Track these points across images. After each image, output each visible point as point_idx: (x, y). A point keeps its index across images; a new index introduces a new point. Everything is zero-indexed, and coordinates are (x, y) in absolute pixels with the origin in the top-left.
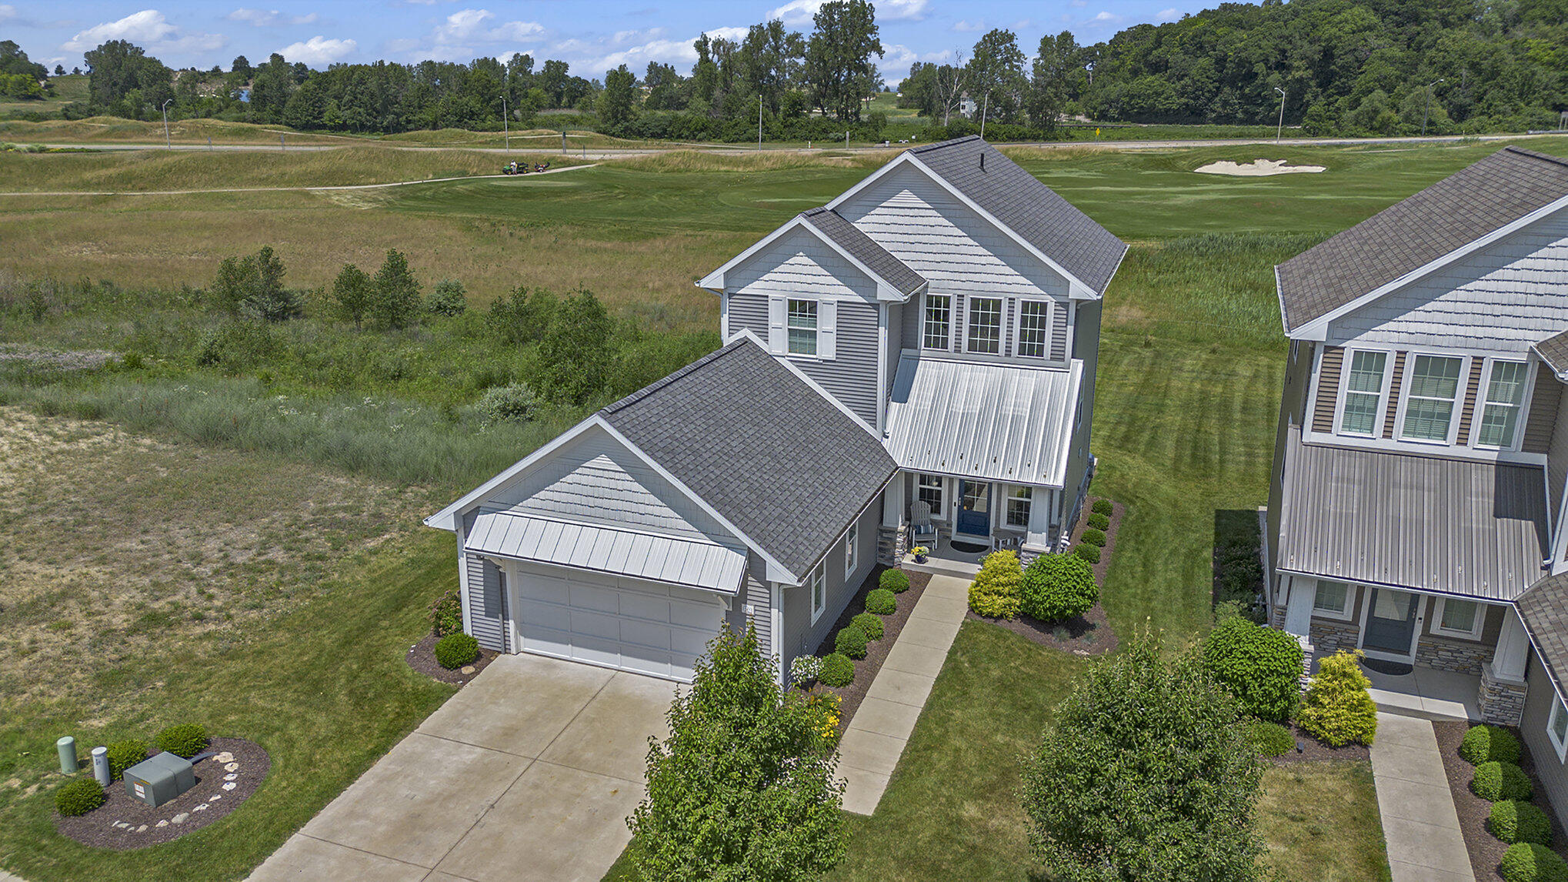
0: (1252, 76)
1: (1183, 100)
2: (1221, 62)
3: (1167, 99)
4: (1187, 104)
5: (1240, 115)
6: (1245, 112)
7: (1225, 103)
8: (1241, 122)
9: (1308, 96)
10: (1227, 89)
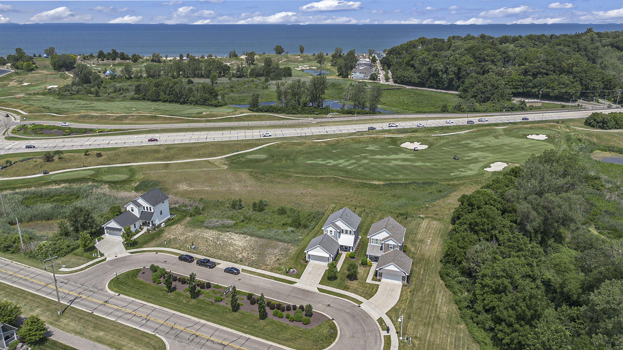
0: (438, 76)
1: (419, 80)
2: (430, 69)
3: (414, 79)
4: (420, 81)
5: (435, 86)
6: (437, 85)
7: (431, 82)
8: (436, 88)
9: (454, 83)
10: (431, 78)
